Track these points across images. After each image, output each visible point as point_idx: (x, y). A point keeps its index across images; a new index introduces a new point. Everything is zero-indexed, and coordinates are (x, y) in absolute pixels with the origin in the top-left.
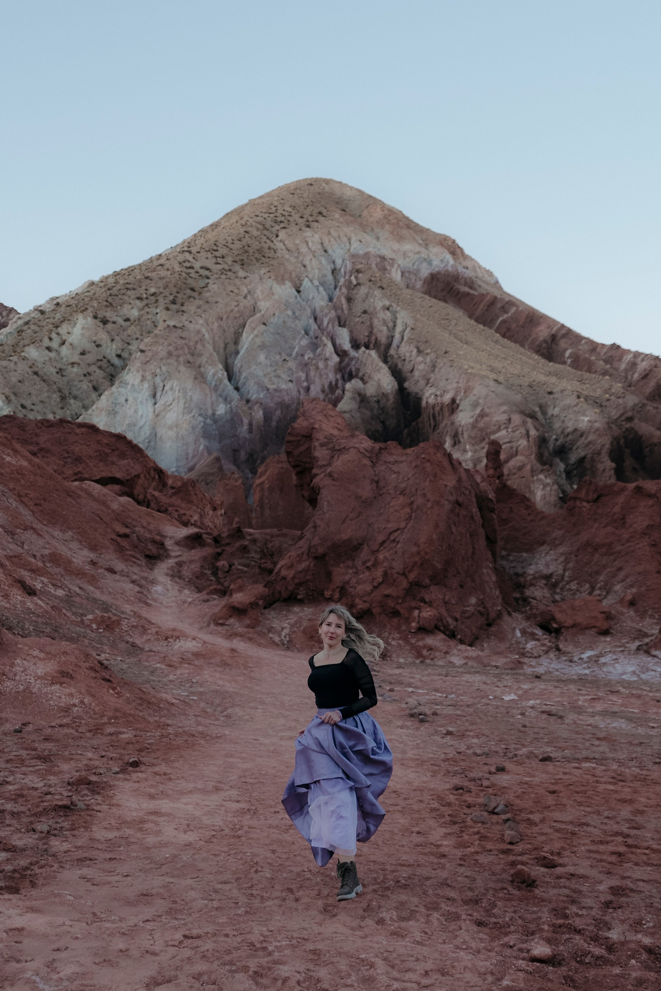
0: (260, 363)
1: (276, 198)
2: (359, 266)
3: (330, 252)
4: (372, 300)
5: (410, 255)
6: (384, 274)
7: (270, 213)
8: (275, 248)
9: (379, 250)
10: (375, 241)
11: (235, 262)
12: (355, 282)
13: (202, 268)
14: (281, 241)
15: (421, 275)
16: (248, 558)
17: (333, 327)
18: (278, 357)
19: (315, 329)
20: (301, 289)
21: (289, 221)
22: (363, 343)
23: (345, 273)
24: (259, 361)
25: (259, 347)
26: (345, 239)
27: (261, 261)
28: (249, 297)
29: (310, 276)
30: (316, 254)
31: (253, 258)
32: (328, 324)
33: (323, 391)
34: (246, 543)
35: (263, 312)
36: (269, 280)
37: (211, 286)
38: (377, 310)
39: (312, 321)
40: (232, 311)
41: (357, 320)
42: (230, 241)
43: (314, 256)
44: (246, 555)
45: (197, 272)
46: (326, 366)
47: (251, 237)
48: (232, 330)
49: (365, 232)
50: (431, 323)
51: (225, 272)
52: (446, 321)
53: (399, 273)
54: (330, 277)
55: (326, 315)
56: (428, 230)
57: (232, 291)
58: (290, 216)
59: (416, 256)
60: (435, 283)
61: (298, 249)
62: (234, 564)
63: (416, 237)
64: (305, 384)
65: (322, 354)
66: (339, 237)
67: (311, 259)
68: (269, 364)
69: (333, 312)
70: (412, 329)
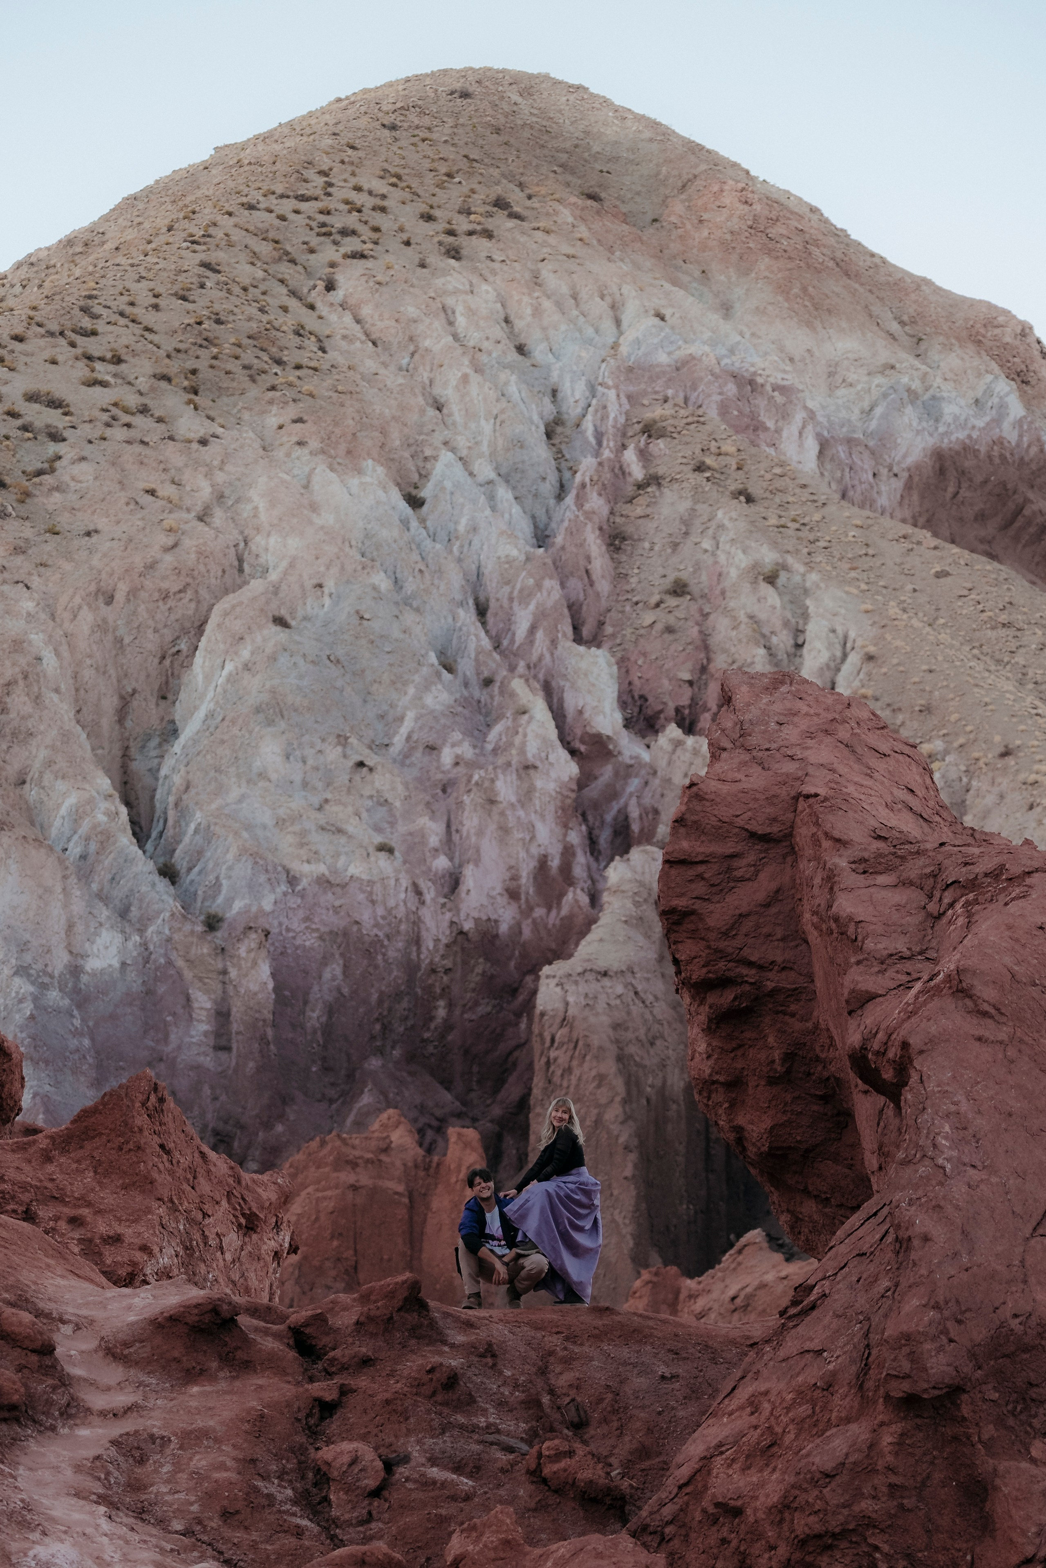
0: (262, 775)
1: (328, 141)
2: (657, 412)
3: (539, 352)
4: (707, 544)
5: (852, 377)
6: (754, 444)
7: (303, 198)
8: (324, 331)
9: (732, 351)
10: (714, 318)
11: (166, 378)
12: (637, 472)
13: (32, 398)
14: (343, 306)
15: (898, 455)
16: (474, 1429)
17: (554, 642)
18: (333, 753)
19: (479, 651)
20: (426, 493)
21: (376, 229)
22: (672, 713)
23: (599, 436)
24: (257, 764)
25: (258, 710)
26: (598, 307)
27: (270, 380)
28: (219, 517)
29: (462, 442)
30: (483, 358)
31: (234, 366)
32: (532, 630)
33: (513, 894)
34: (455, 1362)
35: (273, 576)
36: (298, 451)
37: (66, 471)
38: (727, 584)
39: (467, 617)
40: (151, 566)
41: (648, 618)
42: (144, 298)
43: (478, 370)
44: (461, 1419)
45: (13, 414)
46: (527, 796)
47: (225, 287)
48: (151, 642)
49: (675, 282)
50: (943, 637)
51: (126, 418)
52: (1003, 632)
53: (812, 446)
54: (541, 452)
55: (525, 596)
56: (922, 283)
57: (152, 492)
58: (383, 209)
59: (879, 380)
60: (951, 490)
61: (411, 339)
62: (406, 1459)
63: (876, 309)
64: (442, 863)
65: (511, 744)
66: (575, 297)
67: (465, 379)
68: (298, 778)
69: (551, 584)
70: (870, 658)
